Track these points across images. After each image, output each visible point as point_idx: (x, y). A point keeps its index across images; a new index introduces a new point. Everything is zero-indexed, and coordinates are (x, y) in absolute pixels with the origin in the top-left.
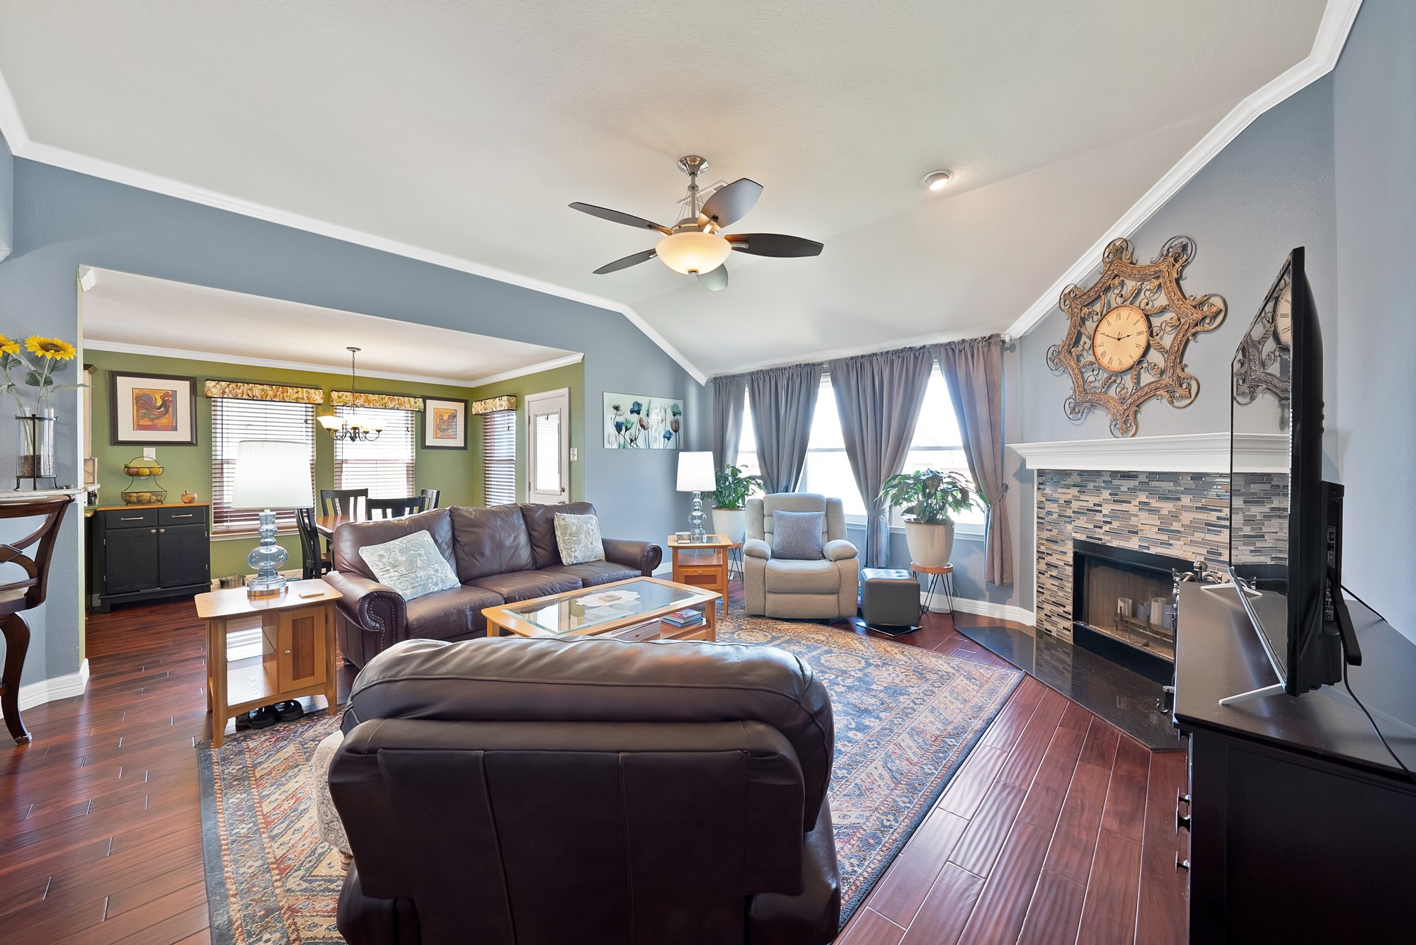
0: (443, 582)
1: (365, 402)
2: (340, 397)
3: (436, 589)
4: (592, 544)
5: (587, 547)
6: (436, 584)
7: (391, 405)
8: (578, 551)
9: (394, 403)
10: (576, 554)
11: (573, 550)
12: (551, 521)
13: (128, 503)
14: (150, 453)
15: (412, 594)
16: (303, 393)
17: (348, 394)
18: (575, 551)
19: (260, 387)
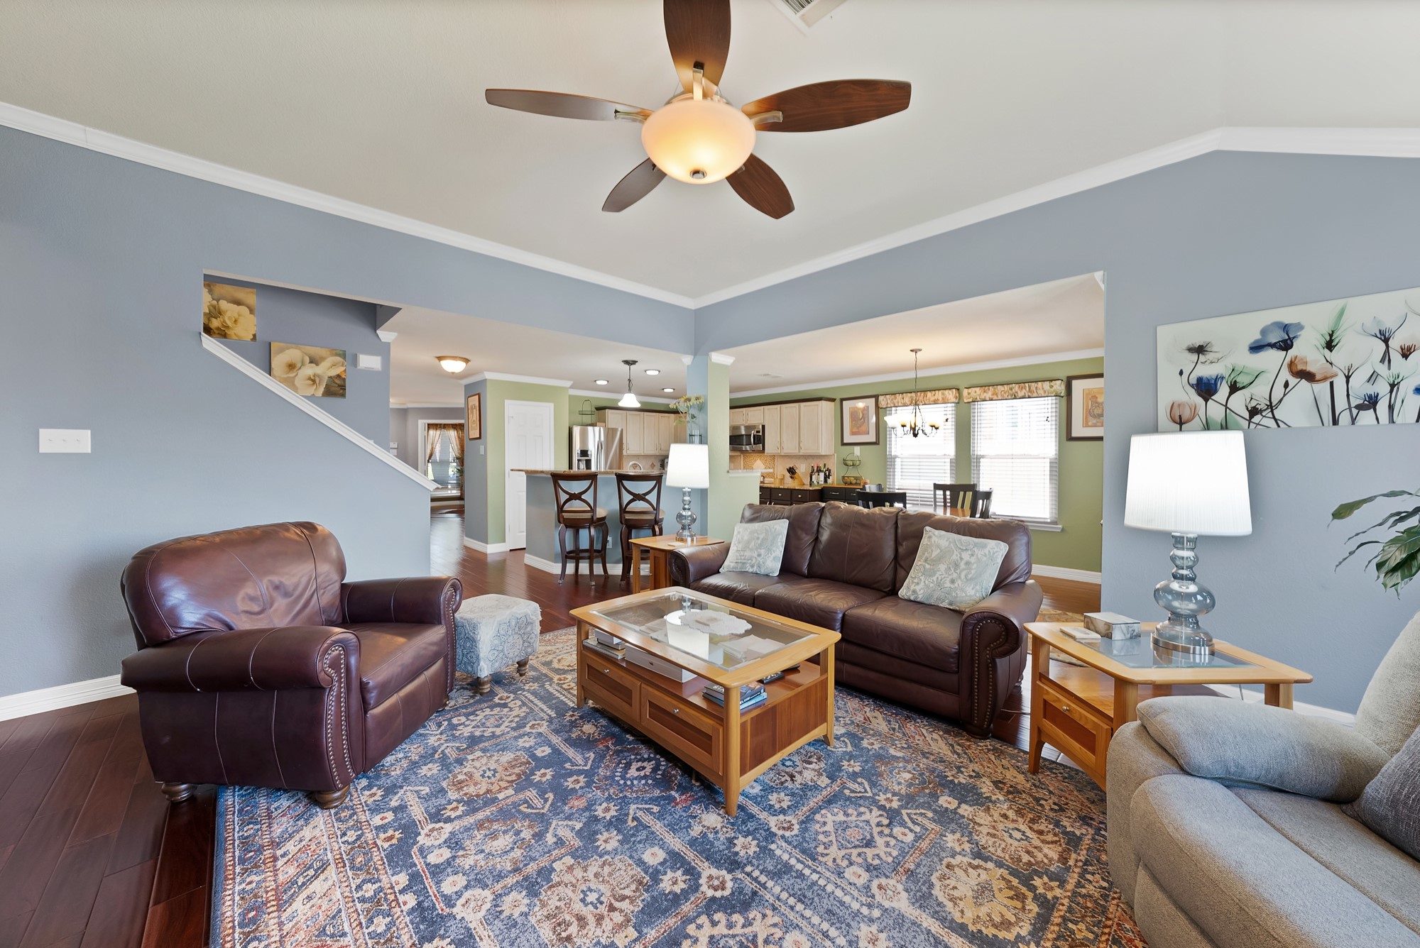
0: (759, 567)
1: (993, 395)
2: (969, 394)
3: (751, 570)
4: (953, 581)
5: (939, 584)
6: (752, 566)
7: (1021, 394)
8: (922, 585)
9: (1024, 390)
10: (917, 588)
11: (916, 581)
12: (919, 536)
13: (846, 483)
14: (857, 449)
15: (733, 568)
16: (939, 395)
17: (977, 389)
18: (918, 584)
19: (909, 395)
